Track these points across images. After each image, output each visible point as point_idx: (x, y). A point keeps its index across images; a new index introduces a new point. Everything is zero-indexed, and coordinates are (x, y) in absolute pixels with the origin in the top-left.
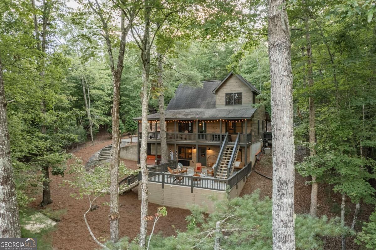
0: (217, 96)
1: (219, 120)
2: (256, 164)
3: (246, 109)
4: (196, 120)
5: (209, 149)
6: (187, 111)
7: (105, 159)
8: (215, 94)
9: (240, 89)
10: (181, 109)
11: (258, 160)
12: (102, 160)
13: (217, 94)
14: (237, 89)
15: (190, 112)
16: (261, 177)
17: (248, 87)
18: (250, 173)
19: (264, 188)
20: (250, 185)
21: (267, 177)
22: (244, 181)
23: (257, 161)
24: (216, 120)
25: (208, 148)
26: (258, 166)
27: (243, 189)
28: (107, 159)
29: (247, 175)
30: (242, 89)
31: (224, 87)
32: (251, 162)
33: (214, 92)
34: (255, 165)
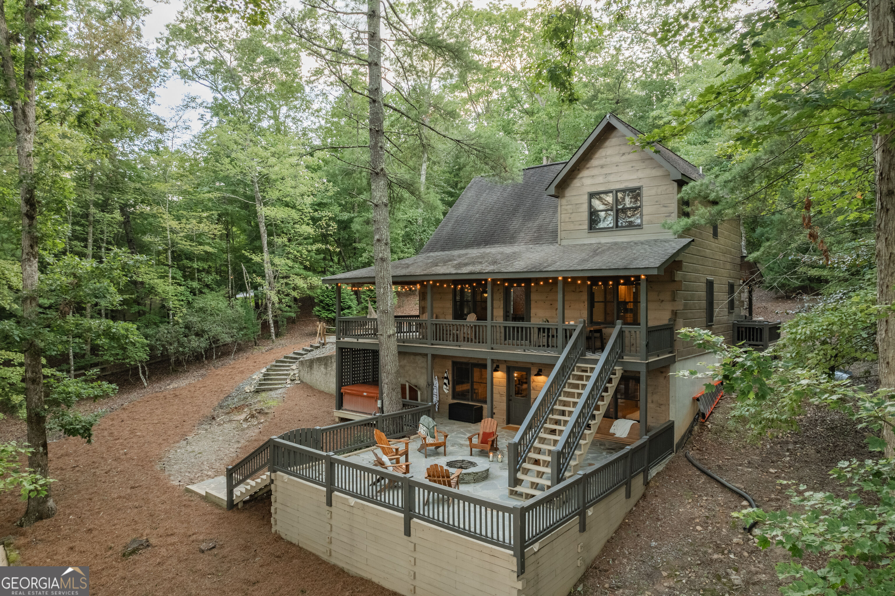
0: (564, 201)
1: (555, 279)
2: (696, 428)
3: (656, 241)
4: (486, 280)
5: (538, 374)
6: (474, 252)
7: (271, 390)
8: (557, 197)
9: (634, 176)
10: (460, 248)
11: (703, 415)
12: (264, 390)
13: (563, 197)
14: (625, 177)
15: (478, 257)
16: (703, 479)
17: (661, 166)
18: (666, 461)
19: (706, 528)
20: (653, 511)
21: (723, 481)
22: (628, 495)
23: (701, 419)
24: (546, 280)
25: (534, 371)
26: (700, 434)
27: (620, 527)
28: (276, 389)
29: (646, 472)
30: (640, 174)
31: (585, 173)
32: (673, 423)
33: (552, 190)
34: (690, 431)
